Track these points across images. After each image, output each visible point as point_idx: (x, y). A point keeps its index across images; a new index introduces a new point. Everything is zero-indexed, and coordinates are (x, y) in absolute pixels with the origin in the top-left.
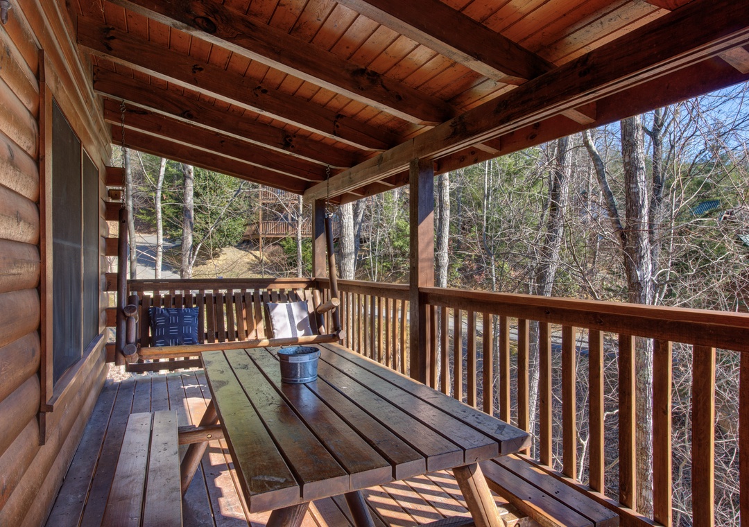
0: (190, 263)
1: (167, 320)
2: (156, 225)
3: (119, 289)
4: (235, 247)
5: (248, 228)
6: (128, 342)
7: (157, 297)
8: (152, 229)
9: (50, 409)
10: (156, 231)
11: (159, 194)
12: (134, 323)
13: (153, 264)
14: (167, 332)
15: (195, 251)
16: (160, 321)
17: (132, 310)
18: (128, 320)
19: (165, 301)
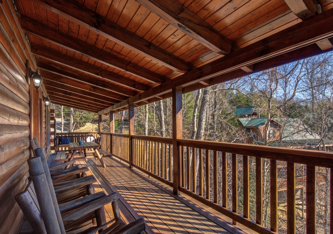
0: (72, 129)
1: (64, 140)
2: (61, 115)
3: (54, 135)
4: (91, 123)
5: (95, 116)
6: (56, 143)
7: (62, 136)
8: (60, 116)
9: (47, 149)
10: (61, 117)
11: (62, 110)
12: (58, 140)
13: (61, 129)
14: (64, 142)
15: (74, 125)
16: (63, 140)
17: (57, 138)
18: (56, 140)
19: (64, 137)
